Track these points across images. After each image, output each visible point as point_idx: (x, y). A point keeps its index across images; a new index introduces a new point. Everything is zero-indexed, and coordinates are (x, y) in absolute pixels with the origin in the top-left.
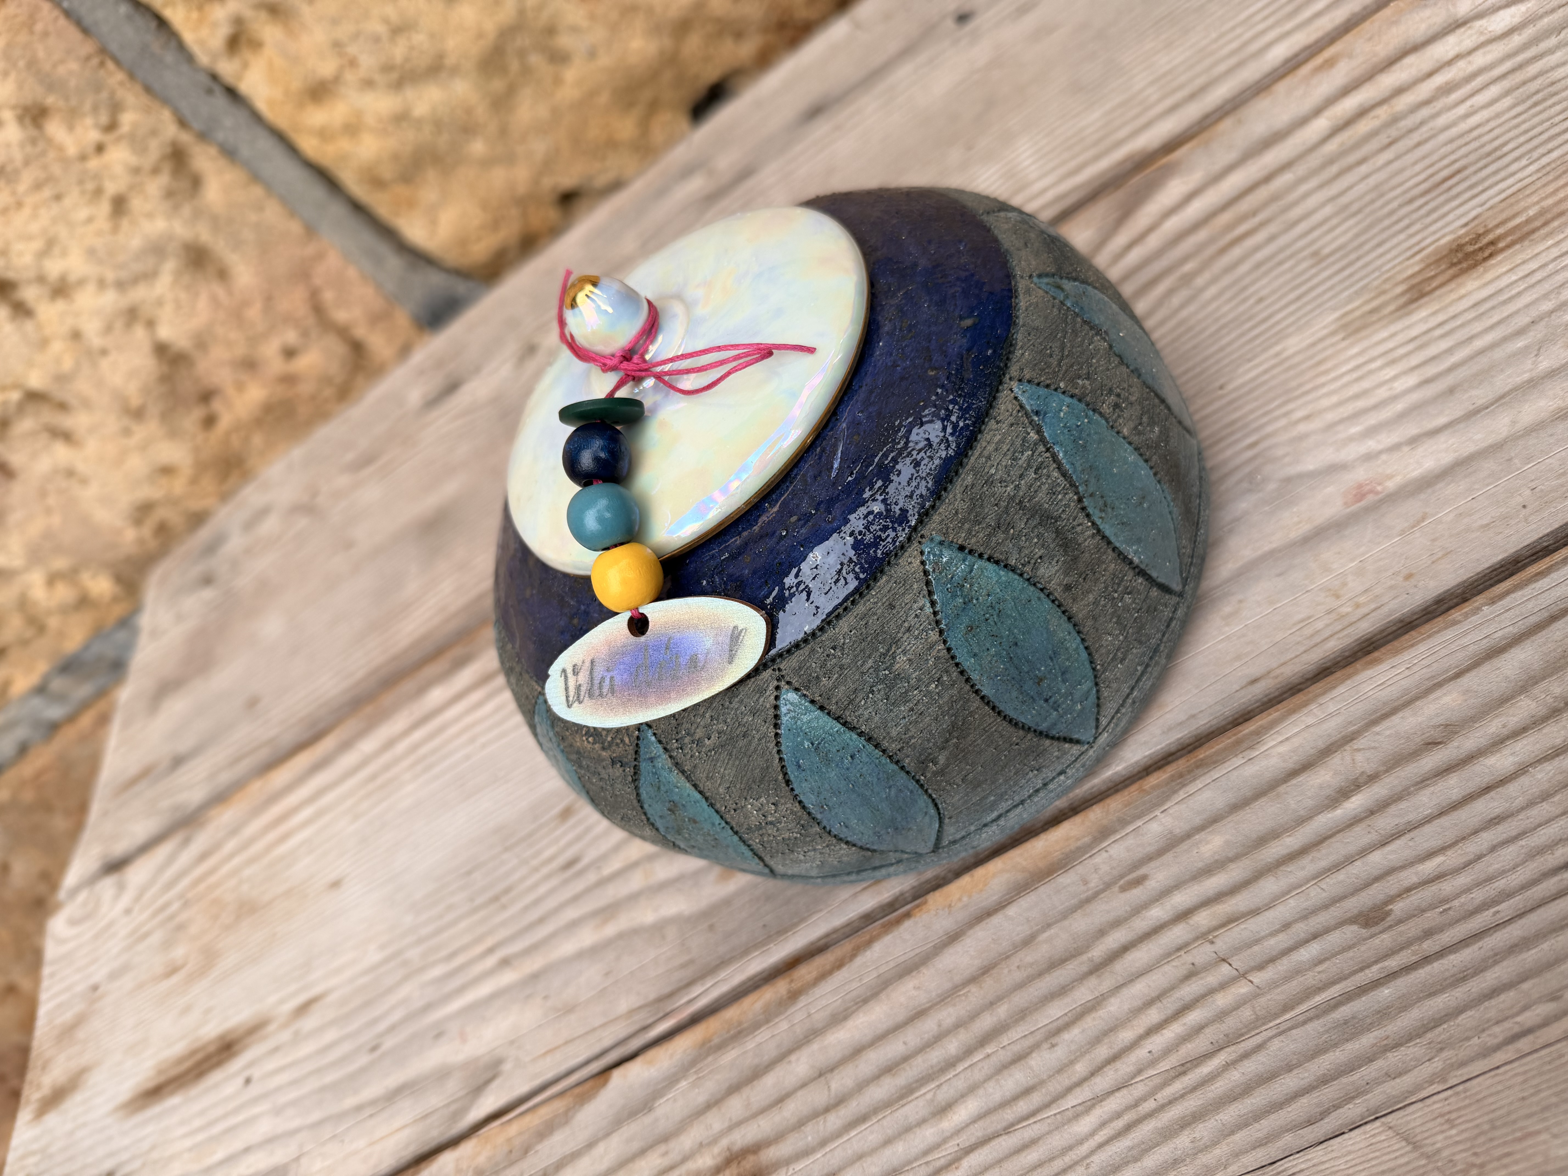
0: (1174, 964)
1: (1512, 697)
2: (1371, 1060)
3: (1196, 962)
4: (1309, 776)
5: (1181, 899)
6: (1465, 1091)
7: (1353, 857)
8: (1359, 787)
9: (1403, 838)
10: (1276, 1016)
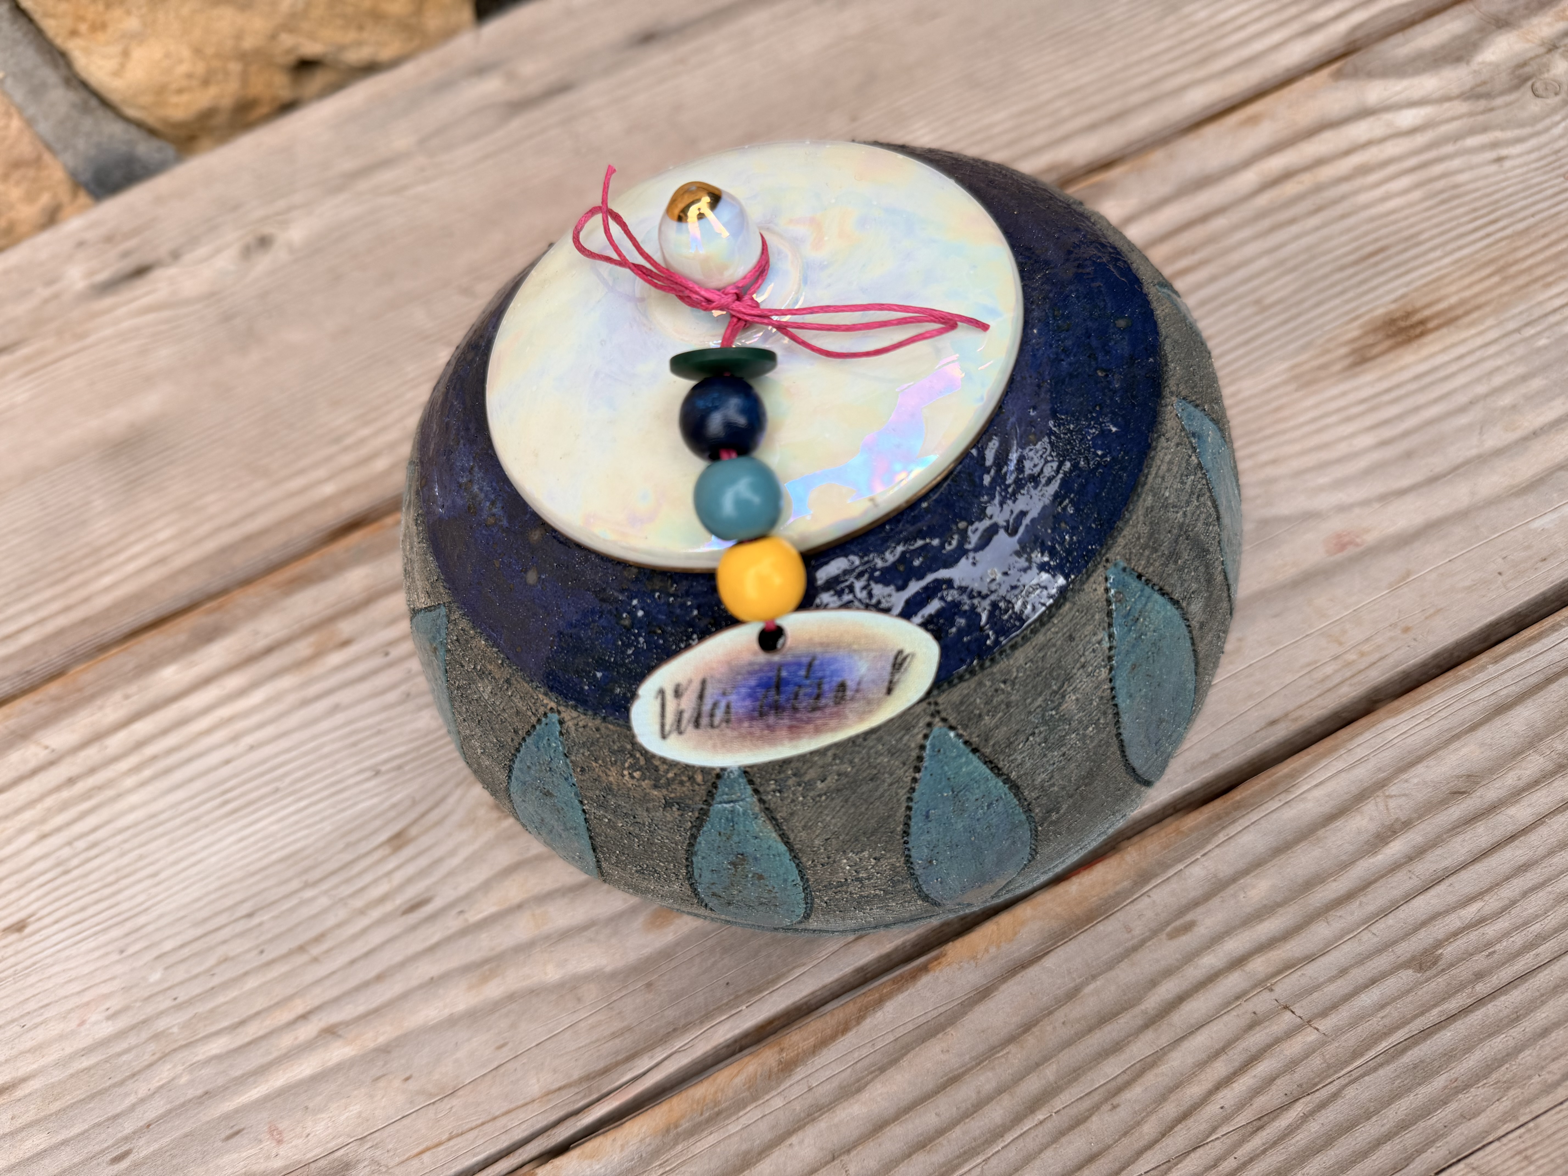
0: (1234, 1013)
1: (1523, 752)
2: (1445, 1102)
3: (1258, 1011)
4: (1346, 821)
5: (1234, 945)
6: (1537, 1127)
7: (1398, 902)
8: (1395, 832)
9: (1442, 883)
10: (1347, 1063)
